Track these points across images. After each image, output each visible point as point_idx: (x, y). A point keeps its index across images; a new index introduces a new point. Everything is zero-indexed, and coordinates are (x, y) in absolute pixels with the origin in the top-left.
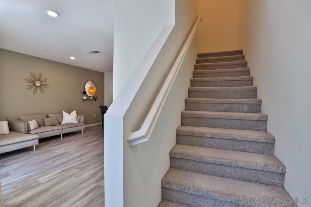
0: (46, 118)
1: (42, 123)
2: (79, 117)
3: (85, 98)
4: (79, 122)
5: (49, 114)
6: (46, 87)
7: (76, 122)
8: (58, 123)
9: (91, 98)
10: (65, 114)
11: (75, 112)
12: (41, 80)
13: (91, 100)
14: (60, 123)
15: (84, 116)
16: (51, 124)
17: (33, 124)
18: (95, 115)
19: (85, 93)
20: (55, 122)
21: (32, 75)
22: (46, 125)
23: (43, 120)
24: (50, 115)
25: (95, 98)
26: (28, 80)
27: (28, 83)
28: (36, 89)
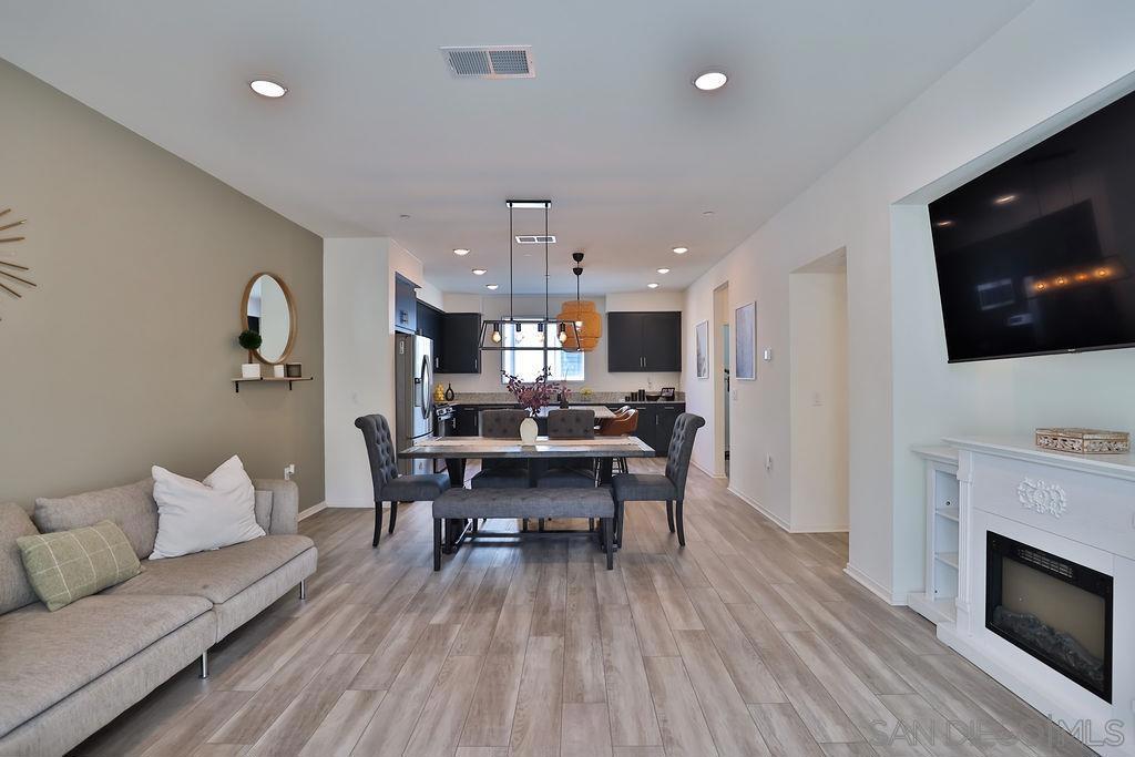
0: (37, 540)
3: (248, 372)
4: (267, 526)
5: (43, 500)
6: (10, 283)
8: (138, 562)
14: (142, 559)
16: (94, 579)
18: (291, 468)
23: (20, 555)
25: (294, 371)
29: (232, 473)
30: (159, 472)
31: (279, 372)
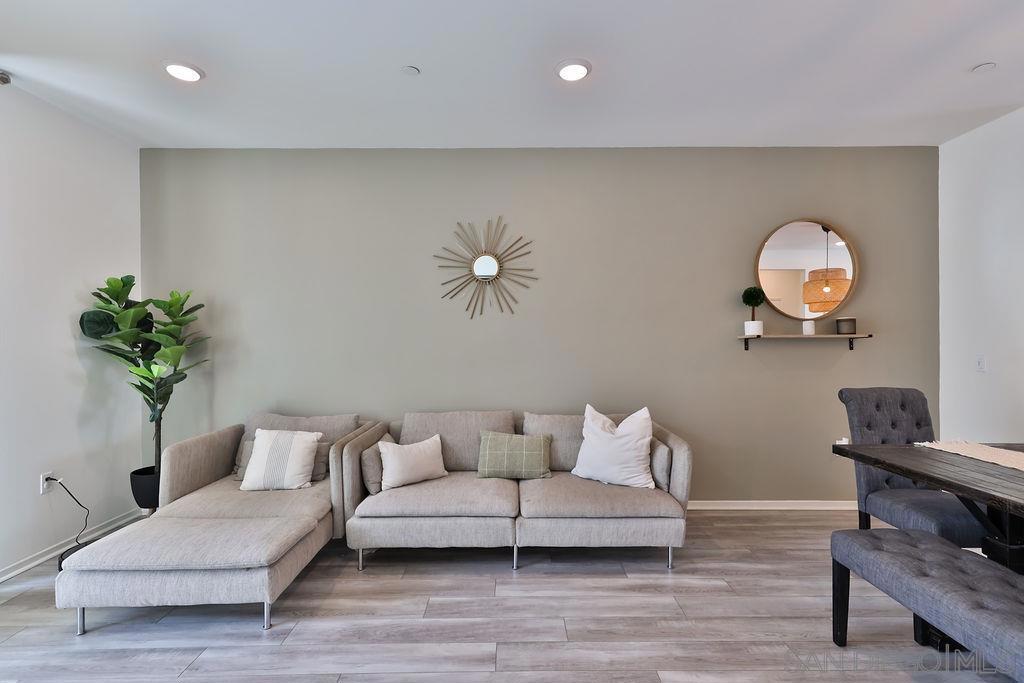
0: (493, 435)
2: (662, 450)
3: (753, 328)
5: (525, 414)
6: (522, 280)
7: (644, 481)
9: (808, 329)
11: (641, 415)
12: (500, 249)
13: (809, 340)
14: (563, 470)
16: (504, 468)
19: (754, 297)
21: (461, 232)
24: (528, 420)
25: (845, 327)
26: (444, 258)
27: (446, 270)
28: (478, 297)
29: (639, 422)
30: (589, 408)
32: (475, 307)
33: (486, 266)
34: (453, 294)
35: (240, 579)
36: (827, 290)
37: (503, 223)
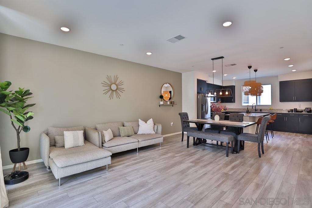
0: (122, 127)
1: (117, 133)
2: (156, 127)
3: (162, 103)
4: (156, 132)
5: (124, 122)
6: (121, 91)
7: (153, 132)
8: (134, 133)
10: (141, 122)
11: (151, 120)
12: (117, 83)
13: (168, 105)
14: (136, 133)
15: (162, 125)
16: (127, 134)
17: (108, 135)
18: (172, 123)
19: (161, 97)
20: (131, 132)
21: (108, 78)
22: (121, 135)
23: (119, 129)
24: (126, 124)
25: (173, 103)
26: (105, 84)
27: (104, 87)
28: (112, 94)
29: (150, 122)
30: (140, 120)
31: (169, 103)
32: (111, 97)
33: (114, 87)
34: (106, 93)
35: (105, 159)
36: (166, 95)
37: (117, 77)
